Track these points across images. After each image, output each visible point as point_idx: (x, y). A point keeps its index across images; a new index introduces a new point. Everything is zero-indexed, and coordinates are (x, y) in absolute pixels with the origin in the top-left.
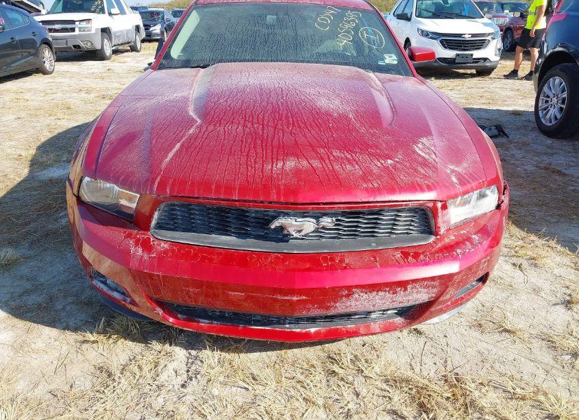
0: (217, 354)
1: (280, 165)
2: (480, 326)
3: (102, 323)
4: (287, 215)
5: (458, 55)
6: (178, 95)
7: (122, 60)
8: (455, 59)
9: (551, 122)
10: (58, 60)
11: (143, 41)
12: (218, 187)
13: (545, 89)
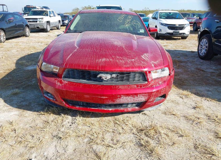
0: (81, 118)
1: (101, 60)
2: (165, 113)
3: (46, 109)
4: (102, 73)
5: (174, 32)
6: (72, 40)
7: (54, 32)
8: (173, 33)
9: (203, 54)
10: (31, 32)
11: (61, 26)
12: (82, 66)
13: (201, 43)
